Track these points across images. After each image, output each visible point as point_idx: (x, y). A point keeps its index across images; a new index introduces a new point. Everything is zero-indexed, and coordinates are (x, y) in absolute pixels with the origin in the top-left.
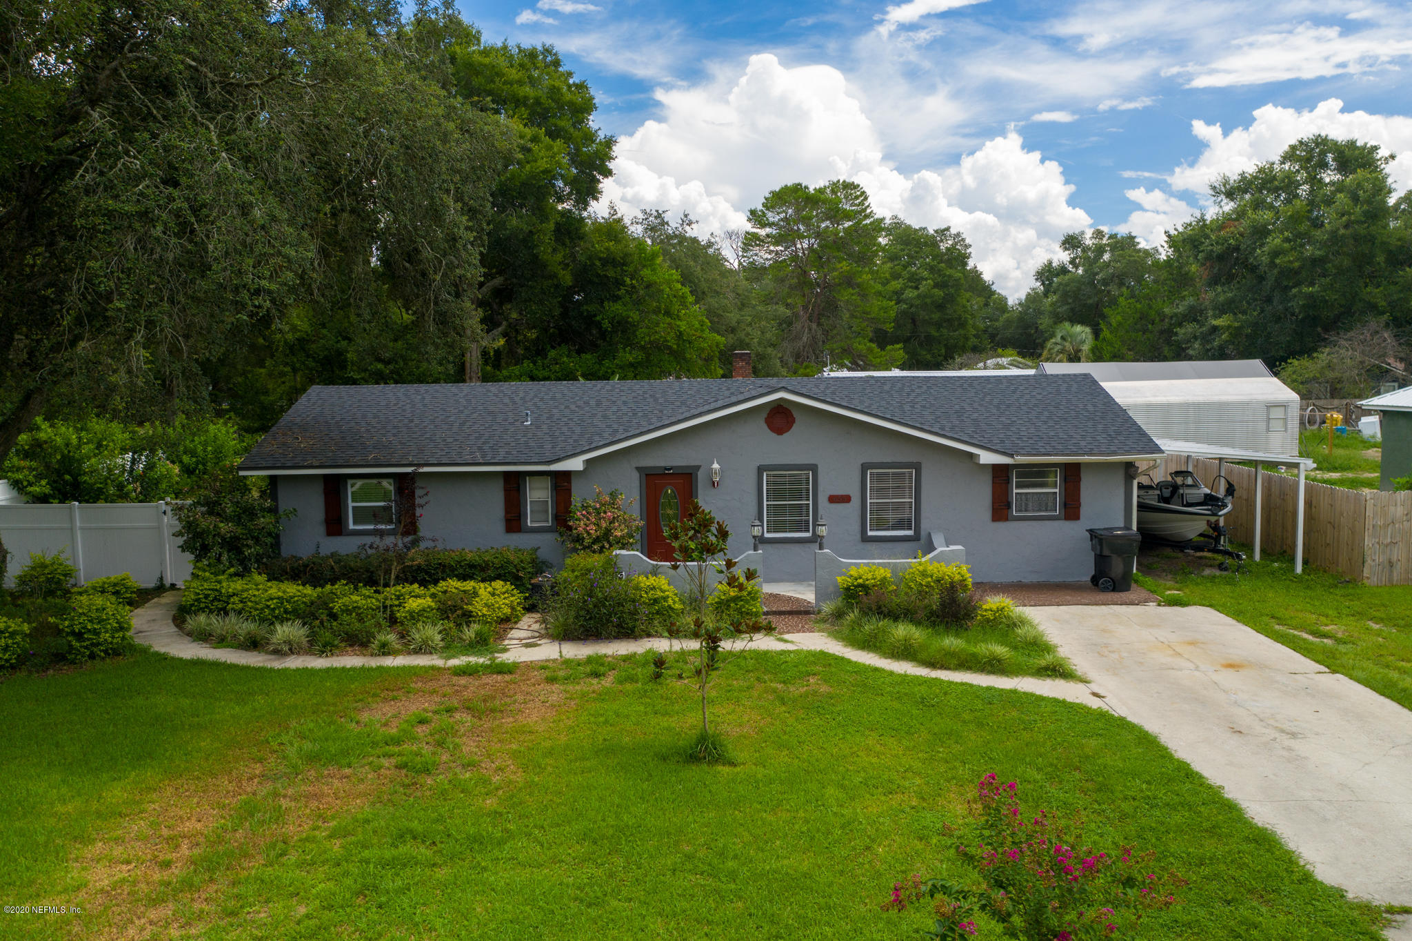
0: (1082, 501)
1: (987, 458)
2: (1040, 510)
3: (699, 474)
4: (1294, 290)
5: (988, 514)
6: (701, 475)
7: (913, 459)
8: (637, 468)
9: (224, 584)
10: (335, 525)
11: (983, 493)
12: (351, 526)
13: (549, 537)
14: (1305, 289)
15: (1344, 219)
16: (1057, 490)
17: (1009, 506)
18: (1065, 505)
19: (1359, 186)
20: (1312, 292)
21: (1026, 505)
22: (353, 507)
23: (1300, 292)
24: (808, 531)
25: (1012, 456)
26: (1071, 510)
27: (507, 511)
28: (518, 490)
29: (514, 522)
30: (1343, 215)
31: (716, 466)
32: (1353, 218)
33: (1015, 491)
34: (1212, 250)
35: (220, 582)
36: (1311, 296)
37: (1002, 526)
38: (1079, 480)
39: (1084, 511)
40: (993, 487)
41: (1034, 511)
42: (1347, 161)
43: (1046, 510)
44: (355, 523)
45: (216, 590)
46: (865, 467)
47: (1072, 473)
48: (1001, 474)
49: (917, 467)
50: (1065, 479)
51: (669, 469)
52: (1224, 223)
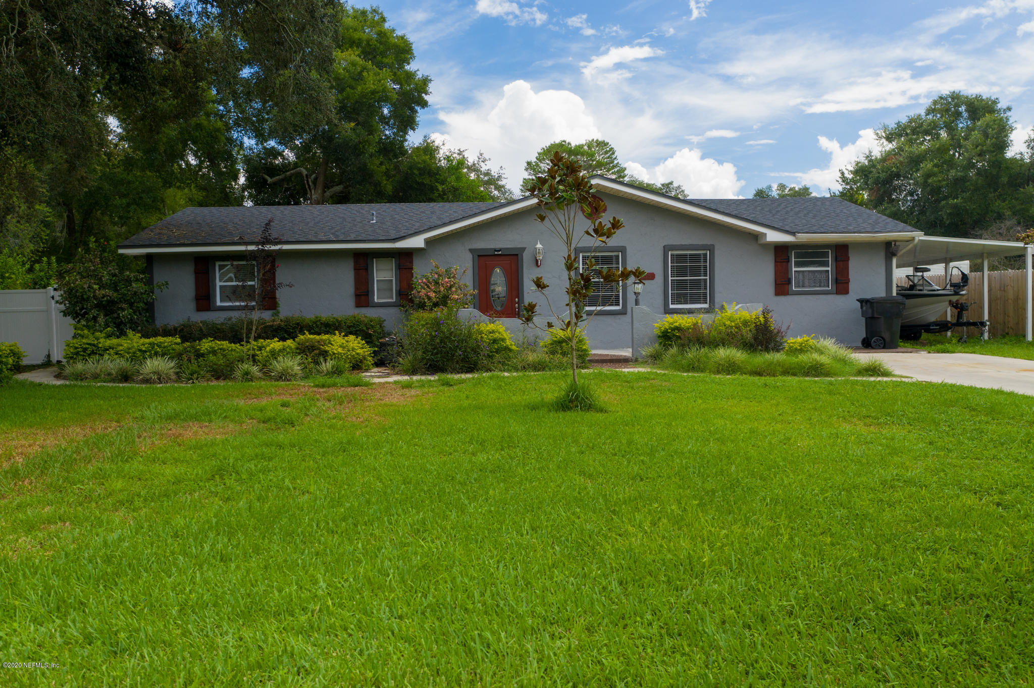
0: (850, 277)
1: (773, 236)
2: (815, 286)
3: (524, 255)
4: (943, 203)
5: (771, 290)
6: (526, 257)
7: (707, 241)
8: (471, 251)
9: (102, 340)
10: (204, 300)
11: (766, 271)
12: (219, 303)
13: (393, 311)
14: (951, 201)
15: (979, 148)
16: (829, 269)
17: (789, 282)
18: (837, 281)
19: (988, 126)
20: (956, 203)
21: (803, 281)
22: (221, 287)
23: (947, 203)
24: (619, 305)
25: (793, 234)
26: (842, 286)
27: (357, 287)
28: (367, 269)
29: (363, 297)
30: (977, 147)
31: (539, 246)
32: (985, 148)
33: (794, 269)
34: (879, 177)
35: (97, 339)
36: (955, 207)
37: (782, 299)
38: (847, 259)
39: (852, 286)
40: (776, 266)
41: (810, 287)
42: (976, 109)
43: (820, 286)
44: (221, 301)
45: (94, 345)
46: (666, 249)
47: (842, 251)
48: (781, 251)
49: (711, 248)
50: (836, 259)
51: (499, 251)
52: (887, 157)
